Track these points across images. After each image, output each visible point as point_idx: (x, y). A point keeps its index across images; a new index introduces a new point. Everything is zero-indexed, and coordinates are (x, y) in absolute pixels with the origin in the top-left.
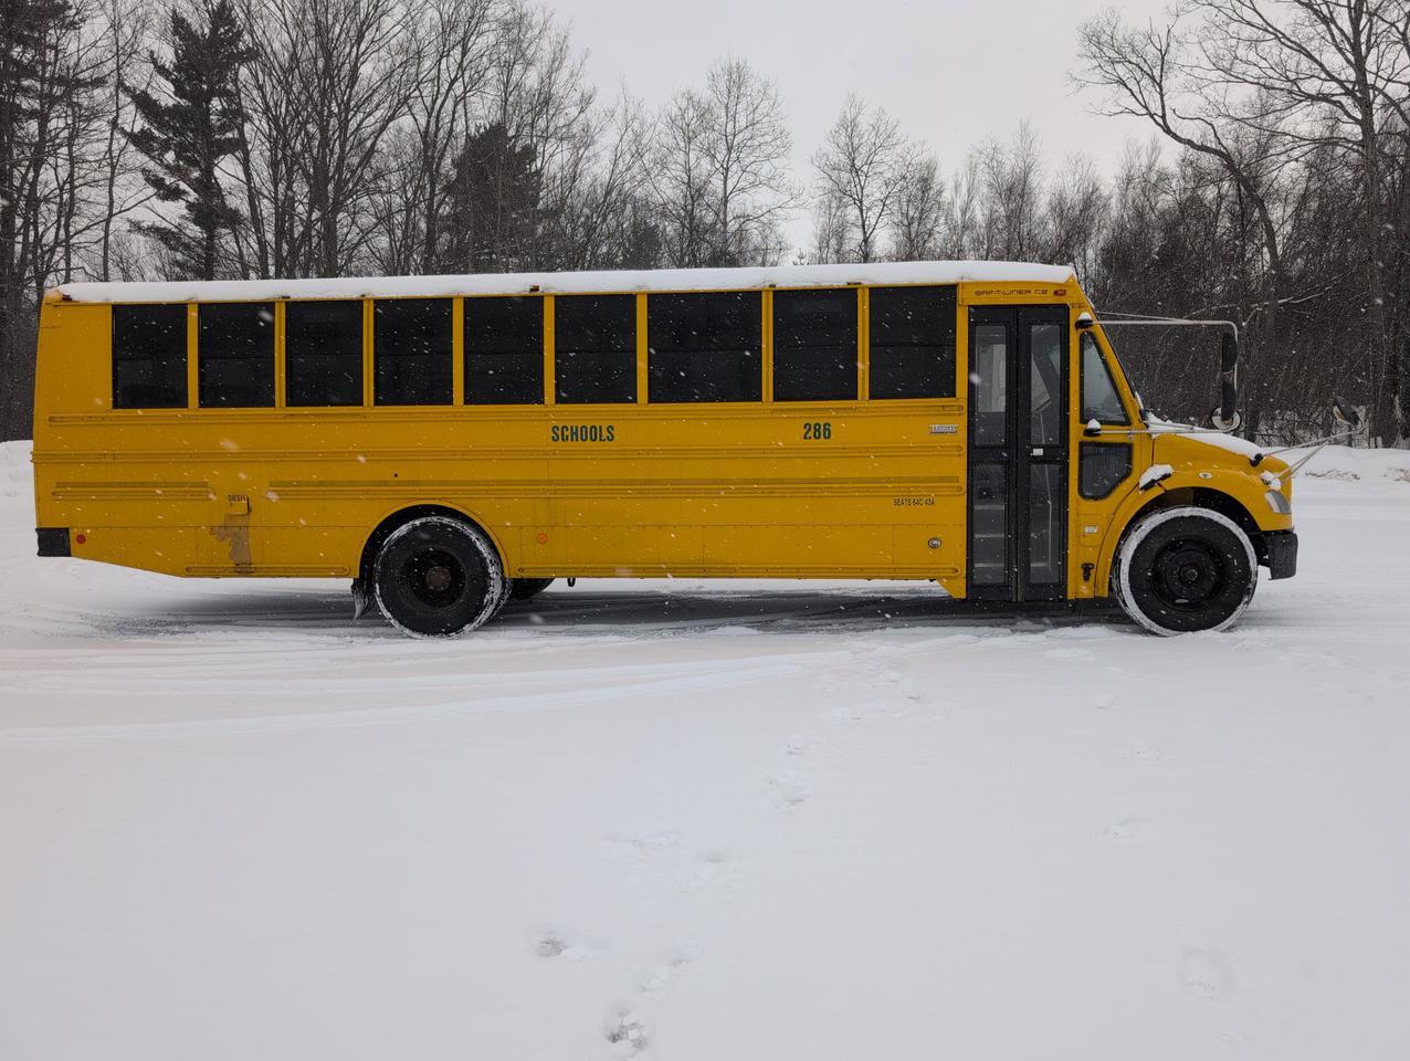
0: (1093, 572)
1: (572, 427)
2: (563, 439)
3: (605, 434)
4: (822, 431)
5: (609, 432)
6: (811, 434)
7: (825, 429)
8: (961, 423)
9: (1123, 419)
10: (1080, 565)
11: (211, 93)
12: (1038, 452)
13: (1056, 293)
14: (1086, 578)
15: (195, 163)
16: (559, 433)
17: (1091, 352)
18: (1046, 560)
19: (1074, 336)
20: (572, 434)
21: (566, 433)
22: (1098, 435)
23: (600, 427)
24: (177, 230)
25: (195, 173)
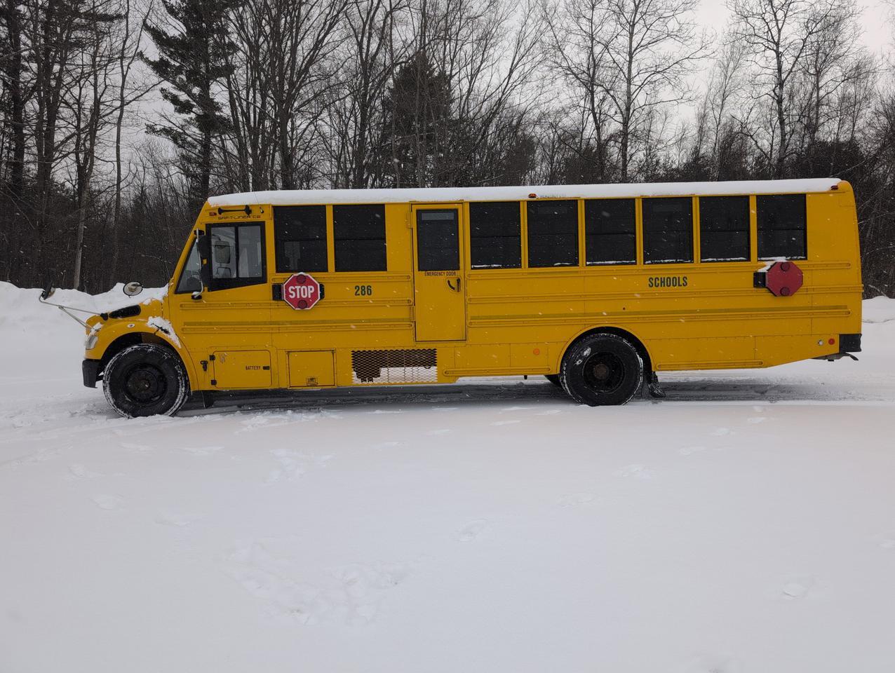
24: (181, 131)
25: (196, 90)
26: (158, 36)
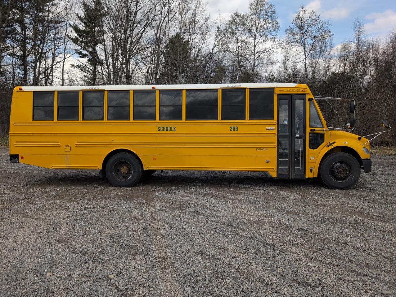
0: (313, 170)
1: (164, 127)
2: (161, 130)
3: (173, 129)
4: (235, 129)
5: (174, 129)
6: (232, 130)
7: (236, 128)
8: (275, 127)
9: (322, 127)
10: (309, 168)
11: (95, 26)
12: (297, 136)
13: (302, 91)
14: (311, 172)
15: (91, 46)
16: (160, 129)
17: (312, 107)
18: (300, 166)
19: (308, 102)
20: (164, 129)
21: (162, 129)
22: (315, 131)
23: (172, 127)
24: (84, 66)
25: (90, 50)
26: (76, 29)
